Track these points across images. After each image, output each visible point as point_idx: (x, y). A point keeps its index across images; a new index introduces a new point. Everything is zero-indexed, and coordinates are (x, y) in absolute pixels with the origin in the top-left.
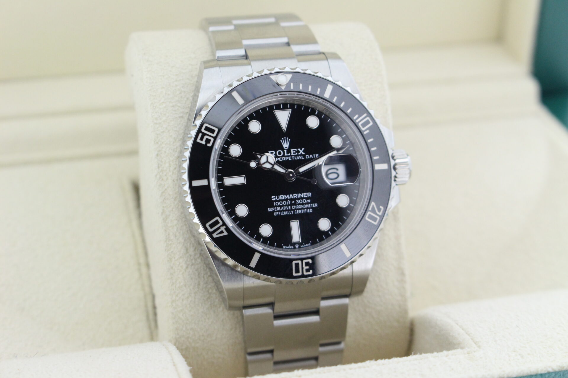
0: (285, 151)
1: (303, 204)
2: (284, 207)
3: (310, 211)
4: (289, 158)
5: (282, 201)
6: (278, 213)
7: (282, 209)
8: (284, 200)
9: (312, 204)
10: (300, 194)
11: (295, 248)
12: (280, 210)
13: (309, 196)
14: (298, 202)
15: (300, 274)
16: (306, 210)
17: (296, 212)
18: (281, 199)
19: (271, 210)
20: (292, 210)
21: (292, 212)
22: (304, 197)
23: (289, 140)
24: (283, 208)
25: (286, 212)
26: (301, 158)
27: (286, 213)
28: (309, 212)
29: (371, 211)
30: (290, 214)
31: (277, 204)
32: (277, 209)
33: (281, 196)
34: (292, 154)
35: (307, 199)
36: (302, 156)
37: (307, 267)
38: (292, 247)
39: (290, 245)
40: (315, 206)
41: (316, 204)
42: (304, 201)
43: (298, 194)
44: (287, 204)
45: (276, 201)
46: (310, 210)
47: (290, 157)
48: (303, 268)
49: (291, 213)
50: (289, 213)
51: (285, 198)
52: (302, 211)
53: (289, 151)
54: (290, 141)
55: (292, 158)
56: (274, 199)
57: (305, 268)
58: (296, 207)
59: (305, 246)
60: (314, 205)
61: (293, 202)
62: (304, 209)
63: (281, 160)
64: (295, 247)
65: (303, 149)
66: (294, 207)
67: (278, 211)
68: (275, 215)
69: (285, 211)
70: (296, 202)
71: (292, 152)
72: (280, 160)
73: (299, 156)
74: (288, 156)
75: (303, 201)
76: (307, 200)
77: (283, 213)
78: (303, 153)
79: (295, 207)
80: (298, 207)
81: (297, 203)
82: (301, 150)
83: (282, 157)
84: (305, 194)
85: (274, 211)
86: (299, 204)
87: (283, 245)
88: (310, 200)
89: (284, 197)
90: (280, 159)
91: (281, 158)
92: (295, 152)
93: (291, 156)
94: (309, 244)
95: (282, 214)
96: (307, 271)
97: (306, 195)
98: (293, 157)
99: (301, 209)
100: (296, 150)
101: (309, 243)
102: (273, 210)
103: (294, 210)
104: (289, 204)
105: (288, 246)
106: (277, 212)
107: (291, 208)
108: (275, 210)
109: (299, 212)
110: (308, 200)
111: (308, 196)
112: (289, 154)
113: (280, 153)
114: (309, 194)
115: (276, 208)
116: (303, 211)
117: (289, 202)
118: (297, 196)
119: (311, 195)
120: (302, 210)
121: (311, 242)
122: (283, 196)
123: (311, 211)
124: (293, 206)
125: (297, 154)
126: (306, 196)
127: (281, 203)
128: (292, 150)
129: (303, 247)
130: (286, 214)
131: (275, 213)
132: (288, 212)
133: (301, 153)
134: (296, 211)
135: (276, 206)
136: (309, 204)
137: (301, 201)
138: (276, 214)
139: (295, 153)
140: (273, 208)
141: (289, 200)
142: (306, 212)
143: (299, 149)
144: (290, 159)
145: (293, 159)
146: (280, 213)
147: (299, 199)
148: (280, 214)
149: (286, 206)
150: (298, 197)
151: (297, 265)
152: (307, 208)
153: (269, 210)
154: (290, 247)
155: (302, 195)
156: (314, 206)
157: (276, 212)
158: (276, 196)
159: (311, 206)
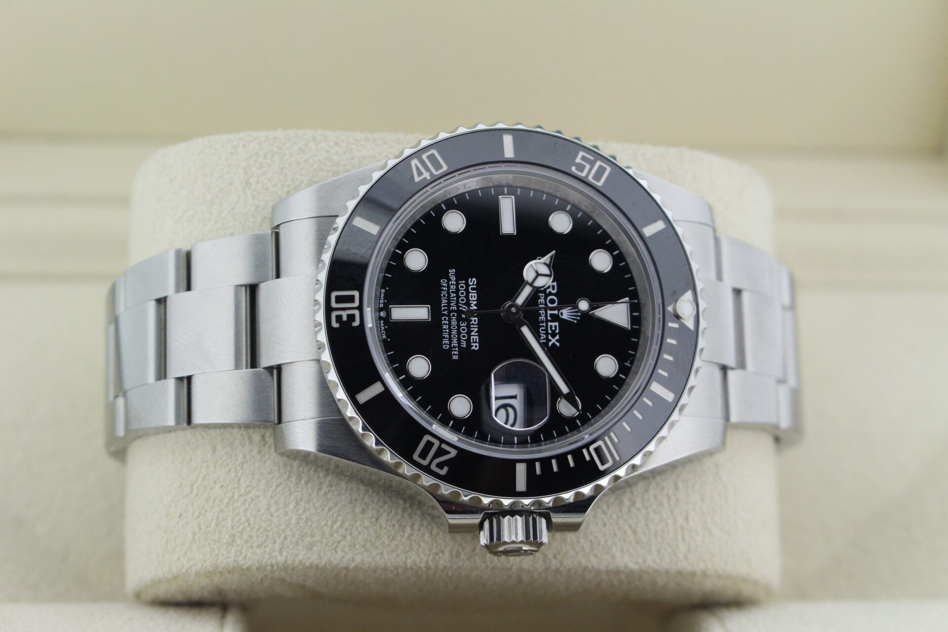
0: (556, 312)
1: (459, 333)
2: (455, 299)
3: (445, 344)
4: (543, 318)
5: (467, 297)
6: (445, 287)
7: (452, 294)
8: (468, 300)
9: (457, 349)
10: (476, 329)
11: (380, 310)
12: (451, 291)
13: (473, 346)
14: (463, 325)
15: (334, 305)
16: (447, 338)
17: (445, 320)
18: (470, 294)
19: (451, 275)
20: (450, 312)
21: (445, 312)
22: (472, 337)
23: (576, 322)
24: (454, 297)
25: (446, 301)
26: (541, 338)
27: (444, 300)
28: (444, 342)
29: (439, 448)
30: (443, 308)
31: (462, 287)
32: (452, 286)
33: (476, 294)
34: (550, 324)
35: (468, 341)
36: (545, 341)
37: (345, 318)
38: (382, 306)
39: (386, 301)
40: (454, 354)
41: (457, 356)
42: (464, 336)
43: (477, 326)
44: (459, 304)
45: (467, 285)
46: (447, 344)
47: (545, 320)
48: (344, 309)
49: (445, 310)
50: (444, 306)
51: (471, 302)
52: (446, 329)
53: (555, 318)
54: (574, 322)
55: (542, 322)
56: (471, 282)
57: (344, 315)
58: (454, 320)
59: (382, 329)
60: (455, 352)
61: (463, 316)
62: (450, 334)
63: (540, 302)
64: (382, 311)
65: (558, 344)
66: (454, 315)
67: (448, 287)
68: (441, 281)
69: (449, 299)
70: (464, 320)
71: (553, 324)
72: (539, 300)
73: (545, 336)
74: (546, 316)
75: (464, 333)
76: (465, 342)
77: (444, 296)
78: (550, 344)
79: (454, 318)
80: (453, 324)
81: (461, 322)
82: (557, 341)
83: (546, 304)
84: (476, 339)
85: (449, 280)
86: (459, 326)
87: (387, 288)
88: (465, 346)
89: (473, 301)
90: (542, 300)
91: (544, 303)
92: (553, 328)
93: (547, 321)
94: (384, 337)
95: (443, 293)
96: (339, 318)
97: (475, 341)
98: (544, 324)
99: (450, 329)
100: (557, 331)
101: (387, 338)
102: (452, 278)
103: (449, 316)
104: (461, 308)
105: (385, 299)
106: (446, 284)
107: (453, 311)
108: (450, 282)
109: (444, 324)
110: (465, 344)
111: (472, 344)
112: (549, 318)
113: (552, 301)
114: (476, 346)
115: (454, 285)
116: (446, 332)
117: (465, 308)
118: (473, 324)
119: (474, 349)
120: (448, 331)
121: (389, 340)
122: (475, 299)
123: (445, 347)
124: (456, 315)
125: (550, 332)
126: (472, 341)
127: (462, 293)
128: (557, 324)
129: (380, 324)
130: (442, 301)
131: (446, 281)
132: (446, 304)
133: (550, 340)
134: (447, 319)
135: (457, 284)
136: (457, 345)
137: (464, 330)
138: (444, 282)
139: (551, 329)
140: (454, 278)
141: (467, 308)
142: (444, 337)
143: (557, 337)
144: (541, 319)
145: (541, 324)
146: (445, 291)
147: (468, 326)
148: (443, 290)
149: (458, 302)
150: (472, 326)
151: (351, 299)
152: (450, 340)
153: (452, 271)
154: (383, 301)
155: (475, 333)
156: (453, 352)
157: (448, 283)
158: (475, 286)
159: (455, 347)
